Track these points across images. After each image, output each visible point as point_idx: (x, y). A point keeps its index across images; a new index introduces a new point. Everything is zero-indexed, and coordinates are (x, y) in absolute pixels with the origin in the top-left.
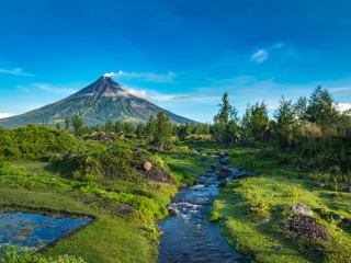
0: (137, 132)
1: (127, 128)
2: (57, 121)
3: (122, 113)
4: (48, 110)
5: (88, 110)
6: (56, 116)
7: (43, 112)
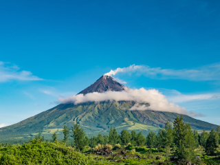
0: (148, 144)
1: (136, 138)
2: (53, 130)
3: (126, 119)
4: (43, 118)
5: (86, 117)
6: (52, 124)
7: (37, 121)
